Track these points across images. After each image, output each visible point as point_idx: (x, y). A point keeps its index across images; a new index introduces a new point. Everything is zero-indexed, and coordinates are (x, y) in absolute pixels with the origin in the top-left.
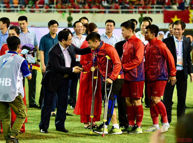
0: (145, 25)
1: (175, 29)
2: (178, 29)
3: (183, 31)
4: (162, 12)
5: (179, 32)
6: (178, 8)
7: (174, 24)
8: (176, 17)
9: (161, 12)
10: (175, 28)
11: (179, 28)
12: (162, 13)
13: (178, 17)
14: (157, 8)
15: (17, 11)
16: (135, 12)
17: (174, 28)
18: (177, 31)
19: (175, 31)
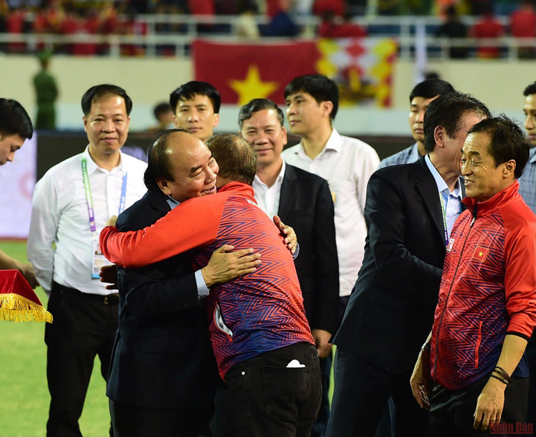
4: (187, 48)
6: (264, 31)
8: (253, 76)
9: (180, 52)
12: (186, 54)
13: (264, 78)
14: (162, 28)
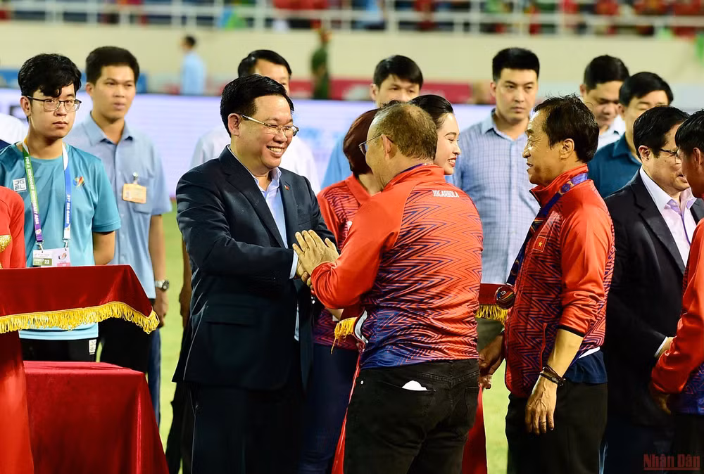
15: (467, 26)
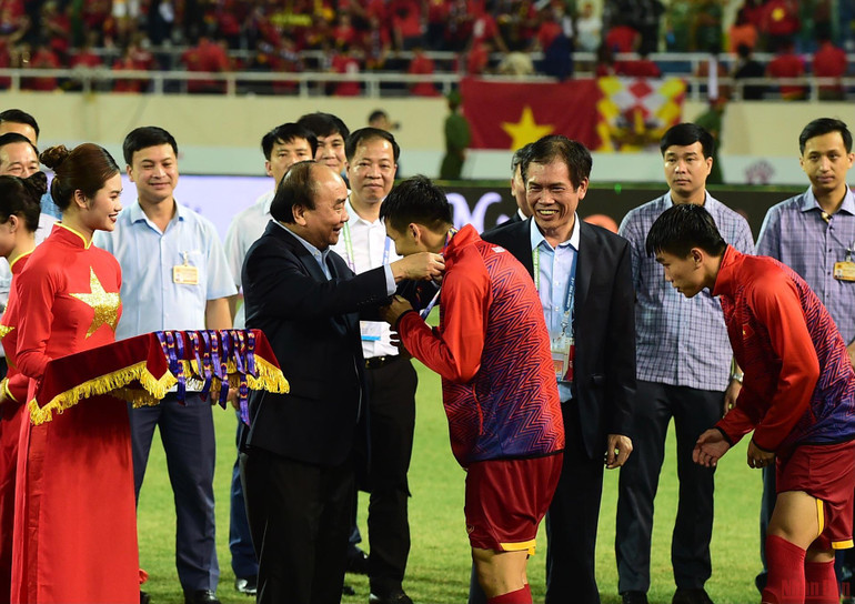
0: (372, 157)
1: (538, 187)
2: (554, 187)
3: (581, 193)
5: (558, 198)
7: (530, 160)
10: (537, 181)
11: (556, 180)
16: (311, 85)
17: (531, 180)
18: (547, 197)
19: (536, 196)
